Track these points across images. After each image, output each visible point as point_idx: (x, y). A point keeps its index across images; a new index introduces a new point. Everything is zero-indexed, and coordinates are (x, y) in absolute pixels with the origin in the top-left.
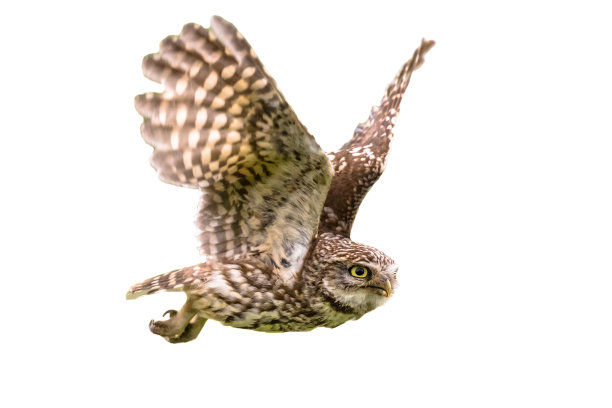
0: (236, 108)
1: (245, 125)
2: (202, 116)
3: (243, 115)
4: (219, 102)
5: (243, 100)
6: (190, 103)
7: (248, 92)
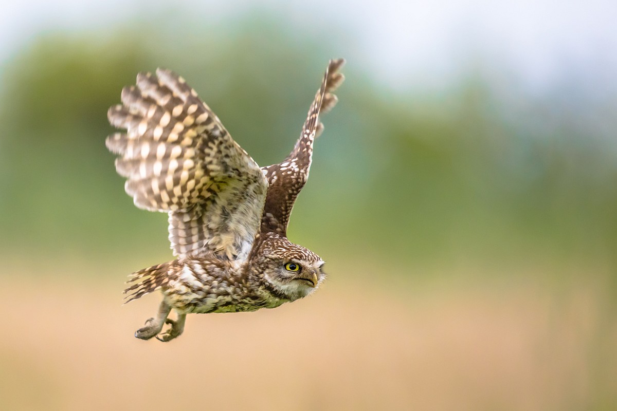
0: (187, 141)
1: (196, 154)
2: (161, 149)
3: (193, 145)
4: (173, 136)
5: (192, 133)
6: (151, 140)
7: (194, 125)
